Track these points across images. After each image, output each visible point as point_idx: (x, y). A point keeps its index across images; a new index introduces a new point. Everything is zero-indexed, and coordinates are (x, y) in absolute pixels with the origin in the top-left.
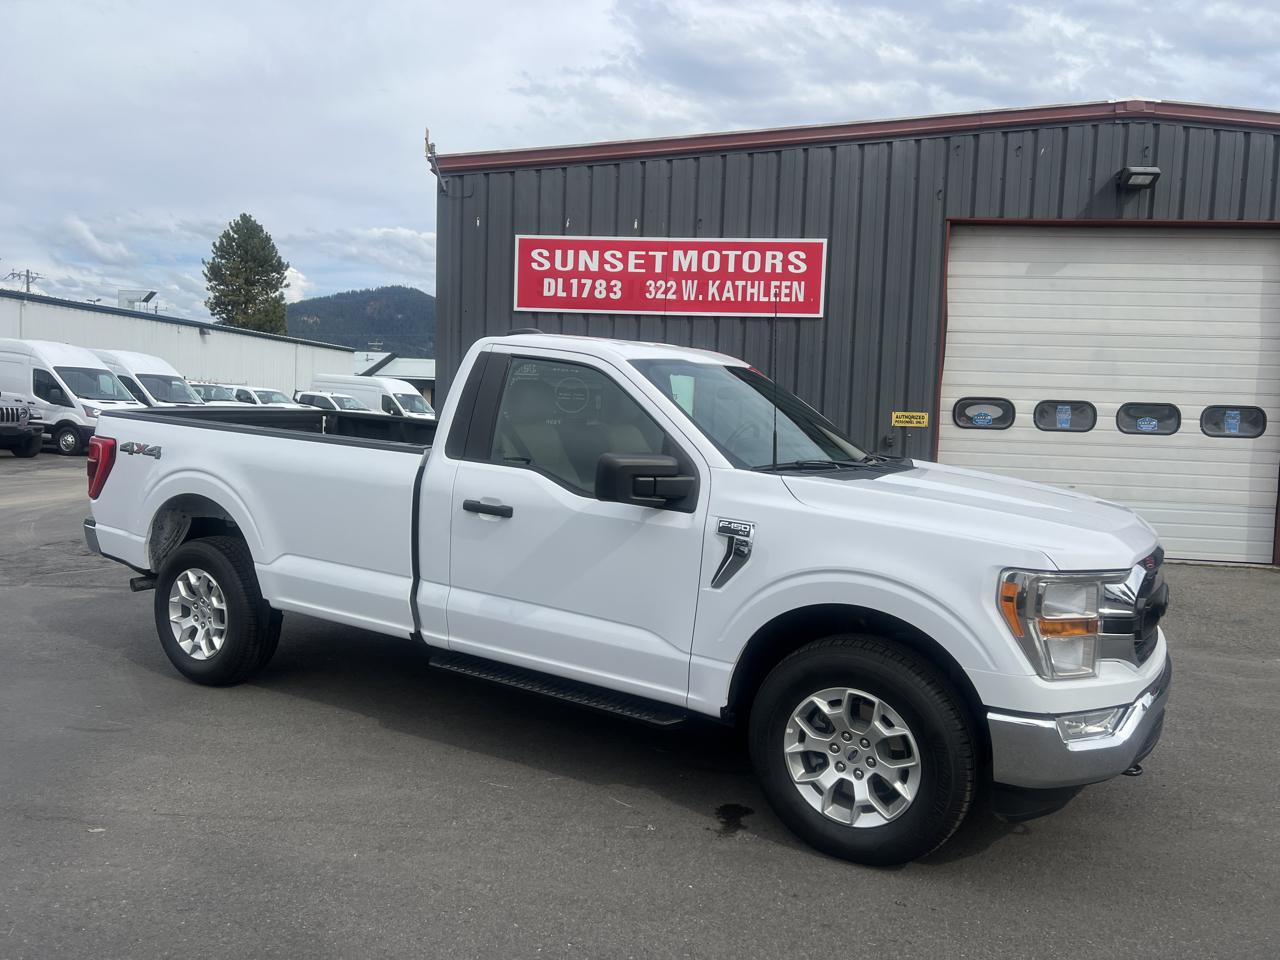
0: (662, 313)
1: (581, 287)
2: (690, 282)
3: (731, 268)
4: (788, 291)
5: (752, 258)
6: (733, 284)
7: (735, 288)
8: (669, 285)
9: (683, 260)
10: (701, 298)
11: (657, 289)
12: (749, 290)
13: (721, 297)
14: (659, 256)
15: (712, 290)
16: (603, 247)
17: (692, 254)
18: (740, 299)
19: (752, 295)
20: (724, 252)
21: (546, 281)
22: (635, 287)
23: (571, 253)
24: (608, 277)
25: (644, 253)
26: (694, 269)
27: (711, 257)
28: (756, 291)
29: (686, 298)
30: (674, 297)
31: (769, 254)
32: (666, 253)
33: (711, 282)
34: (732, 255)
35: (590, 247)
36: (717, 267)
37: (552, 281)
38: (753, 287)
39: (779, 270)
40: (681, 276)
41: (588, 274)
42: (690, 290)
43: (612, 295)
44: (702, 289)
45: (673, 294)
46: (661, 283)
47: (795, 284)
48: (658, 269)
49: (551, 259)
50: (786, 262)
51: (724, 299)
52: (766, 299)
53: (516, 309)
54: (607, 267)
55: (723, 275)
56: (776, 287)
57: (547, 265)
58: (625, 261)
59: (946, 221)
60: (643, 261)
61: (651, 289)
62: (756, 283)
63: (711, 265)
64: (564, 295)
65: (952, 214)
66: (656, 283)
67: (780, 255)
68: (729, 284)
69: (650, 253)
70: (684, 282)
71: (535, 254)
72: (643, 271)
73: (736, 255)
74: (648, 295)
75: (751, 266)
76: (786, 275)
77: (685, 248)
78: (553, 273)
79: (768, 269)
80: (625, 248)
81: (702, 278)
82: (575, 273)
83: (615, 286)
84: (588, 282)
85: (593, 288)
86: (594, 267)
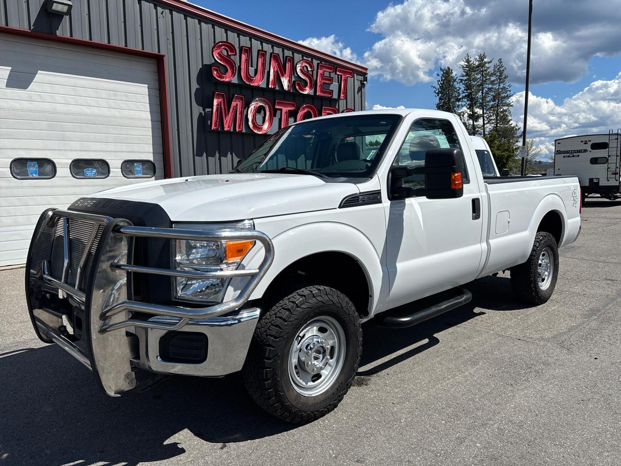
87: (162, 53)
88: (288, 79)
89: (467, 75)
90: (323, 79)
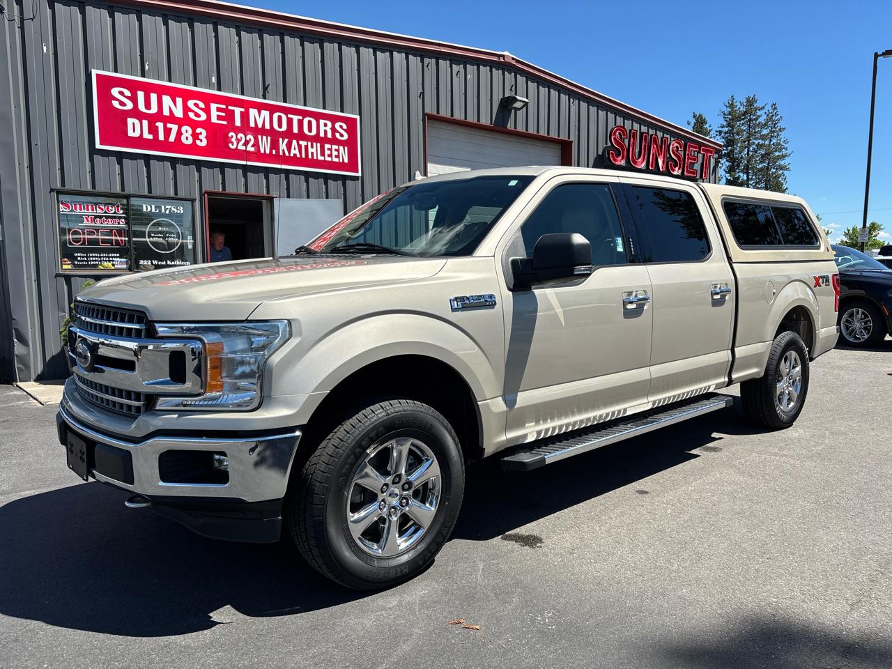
0: (244, 163)
1: (167, 132)
2: (264, 137)
3: (296, 130)
4: (336, 153)
5: (310, 123)
6: (298, 143)
7: (300, 147)
8: (248, 139)
9: (258, 118)
10: (274, 152)
11: (238, 141)
12: (310, 150)
13: (289, 152)
14: (238, 111)
15: (283, 145)
16: (186, 95)
17: (265, 113)
18: (304, 156)
19: (312, 153)
20: (290, 116)
21: (130, 121)
22: (218, 138)
23: (154, 97)
24: (194, 125)
25: (224, 107)
26: (267, 126)
27: (280, 118)
28: (314, 150)
29: (262, 151)
30: (252, 149)
31: (322, 122)
32: (243, 110)
33: (281, 140)
34: (295, 118)
35: (173, 93)
36: (284, 128)
37: (137, 122)
38: (312, 147)
39: (329, 135)
40: (257, 131)
41: (172, 118)
42: (265, 144)
43: (198, 142)
44: (274, 145)
45: (253, 146)
46: (240, 135)
47: (341, 148)
48: (238, 123)
49: (134, 99)
50: (334, 130)
51: (292, 155)
52: (322, 158)
53: (98, 146)
54: (191, 115)
55: (289, 134)
56: (328, 149)
57: (129, 106)
58: (207, 110)
59: (424, 114)
60: (223, 114)
61: (233, 140)
62: (315, 144)
63: (280, 125)
64: (151, 137)
65: (428, 111)
66: (237, 135)
67: (329, 124)
68: (294, 142)
69: (230, 108)
70: (260, 137)
71: (115, 91)
72: (225, 123)
73: (299, 120)
74: (230, 145)
75: (310, 130)
76: (334, 141)
77: (260, 107)
78: (135, 113)
79: (322, 135)
80: (208, 99)
81: (274, 136)
82: (159, 116)
83: (201, 133)
84: (174, 128)
85: (179, 134)
86: (179, 113)
87: (571, 139)
88: (662, 159)
89: (729, 125)
90: (689, 158)
